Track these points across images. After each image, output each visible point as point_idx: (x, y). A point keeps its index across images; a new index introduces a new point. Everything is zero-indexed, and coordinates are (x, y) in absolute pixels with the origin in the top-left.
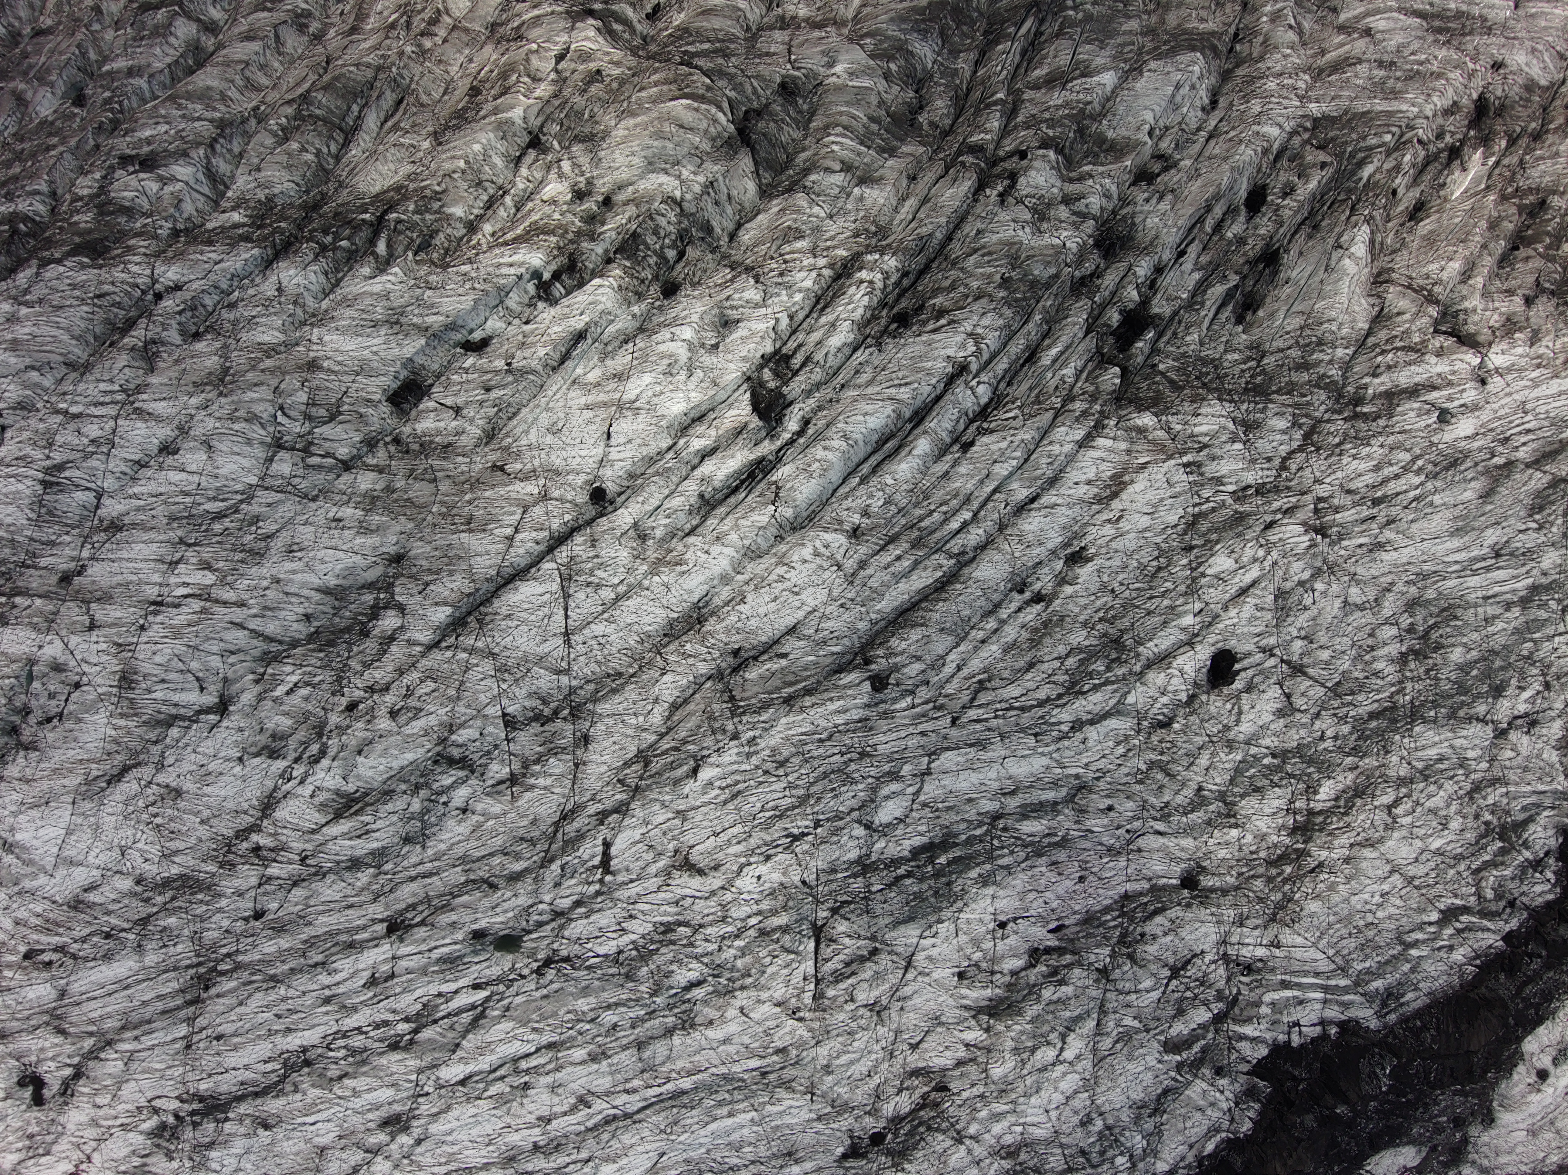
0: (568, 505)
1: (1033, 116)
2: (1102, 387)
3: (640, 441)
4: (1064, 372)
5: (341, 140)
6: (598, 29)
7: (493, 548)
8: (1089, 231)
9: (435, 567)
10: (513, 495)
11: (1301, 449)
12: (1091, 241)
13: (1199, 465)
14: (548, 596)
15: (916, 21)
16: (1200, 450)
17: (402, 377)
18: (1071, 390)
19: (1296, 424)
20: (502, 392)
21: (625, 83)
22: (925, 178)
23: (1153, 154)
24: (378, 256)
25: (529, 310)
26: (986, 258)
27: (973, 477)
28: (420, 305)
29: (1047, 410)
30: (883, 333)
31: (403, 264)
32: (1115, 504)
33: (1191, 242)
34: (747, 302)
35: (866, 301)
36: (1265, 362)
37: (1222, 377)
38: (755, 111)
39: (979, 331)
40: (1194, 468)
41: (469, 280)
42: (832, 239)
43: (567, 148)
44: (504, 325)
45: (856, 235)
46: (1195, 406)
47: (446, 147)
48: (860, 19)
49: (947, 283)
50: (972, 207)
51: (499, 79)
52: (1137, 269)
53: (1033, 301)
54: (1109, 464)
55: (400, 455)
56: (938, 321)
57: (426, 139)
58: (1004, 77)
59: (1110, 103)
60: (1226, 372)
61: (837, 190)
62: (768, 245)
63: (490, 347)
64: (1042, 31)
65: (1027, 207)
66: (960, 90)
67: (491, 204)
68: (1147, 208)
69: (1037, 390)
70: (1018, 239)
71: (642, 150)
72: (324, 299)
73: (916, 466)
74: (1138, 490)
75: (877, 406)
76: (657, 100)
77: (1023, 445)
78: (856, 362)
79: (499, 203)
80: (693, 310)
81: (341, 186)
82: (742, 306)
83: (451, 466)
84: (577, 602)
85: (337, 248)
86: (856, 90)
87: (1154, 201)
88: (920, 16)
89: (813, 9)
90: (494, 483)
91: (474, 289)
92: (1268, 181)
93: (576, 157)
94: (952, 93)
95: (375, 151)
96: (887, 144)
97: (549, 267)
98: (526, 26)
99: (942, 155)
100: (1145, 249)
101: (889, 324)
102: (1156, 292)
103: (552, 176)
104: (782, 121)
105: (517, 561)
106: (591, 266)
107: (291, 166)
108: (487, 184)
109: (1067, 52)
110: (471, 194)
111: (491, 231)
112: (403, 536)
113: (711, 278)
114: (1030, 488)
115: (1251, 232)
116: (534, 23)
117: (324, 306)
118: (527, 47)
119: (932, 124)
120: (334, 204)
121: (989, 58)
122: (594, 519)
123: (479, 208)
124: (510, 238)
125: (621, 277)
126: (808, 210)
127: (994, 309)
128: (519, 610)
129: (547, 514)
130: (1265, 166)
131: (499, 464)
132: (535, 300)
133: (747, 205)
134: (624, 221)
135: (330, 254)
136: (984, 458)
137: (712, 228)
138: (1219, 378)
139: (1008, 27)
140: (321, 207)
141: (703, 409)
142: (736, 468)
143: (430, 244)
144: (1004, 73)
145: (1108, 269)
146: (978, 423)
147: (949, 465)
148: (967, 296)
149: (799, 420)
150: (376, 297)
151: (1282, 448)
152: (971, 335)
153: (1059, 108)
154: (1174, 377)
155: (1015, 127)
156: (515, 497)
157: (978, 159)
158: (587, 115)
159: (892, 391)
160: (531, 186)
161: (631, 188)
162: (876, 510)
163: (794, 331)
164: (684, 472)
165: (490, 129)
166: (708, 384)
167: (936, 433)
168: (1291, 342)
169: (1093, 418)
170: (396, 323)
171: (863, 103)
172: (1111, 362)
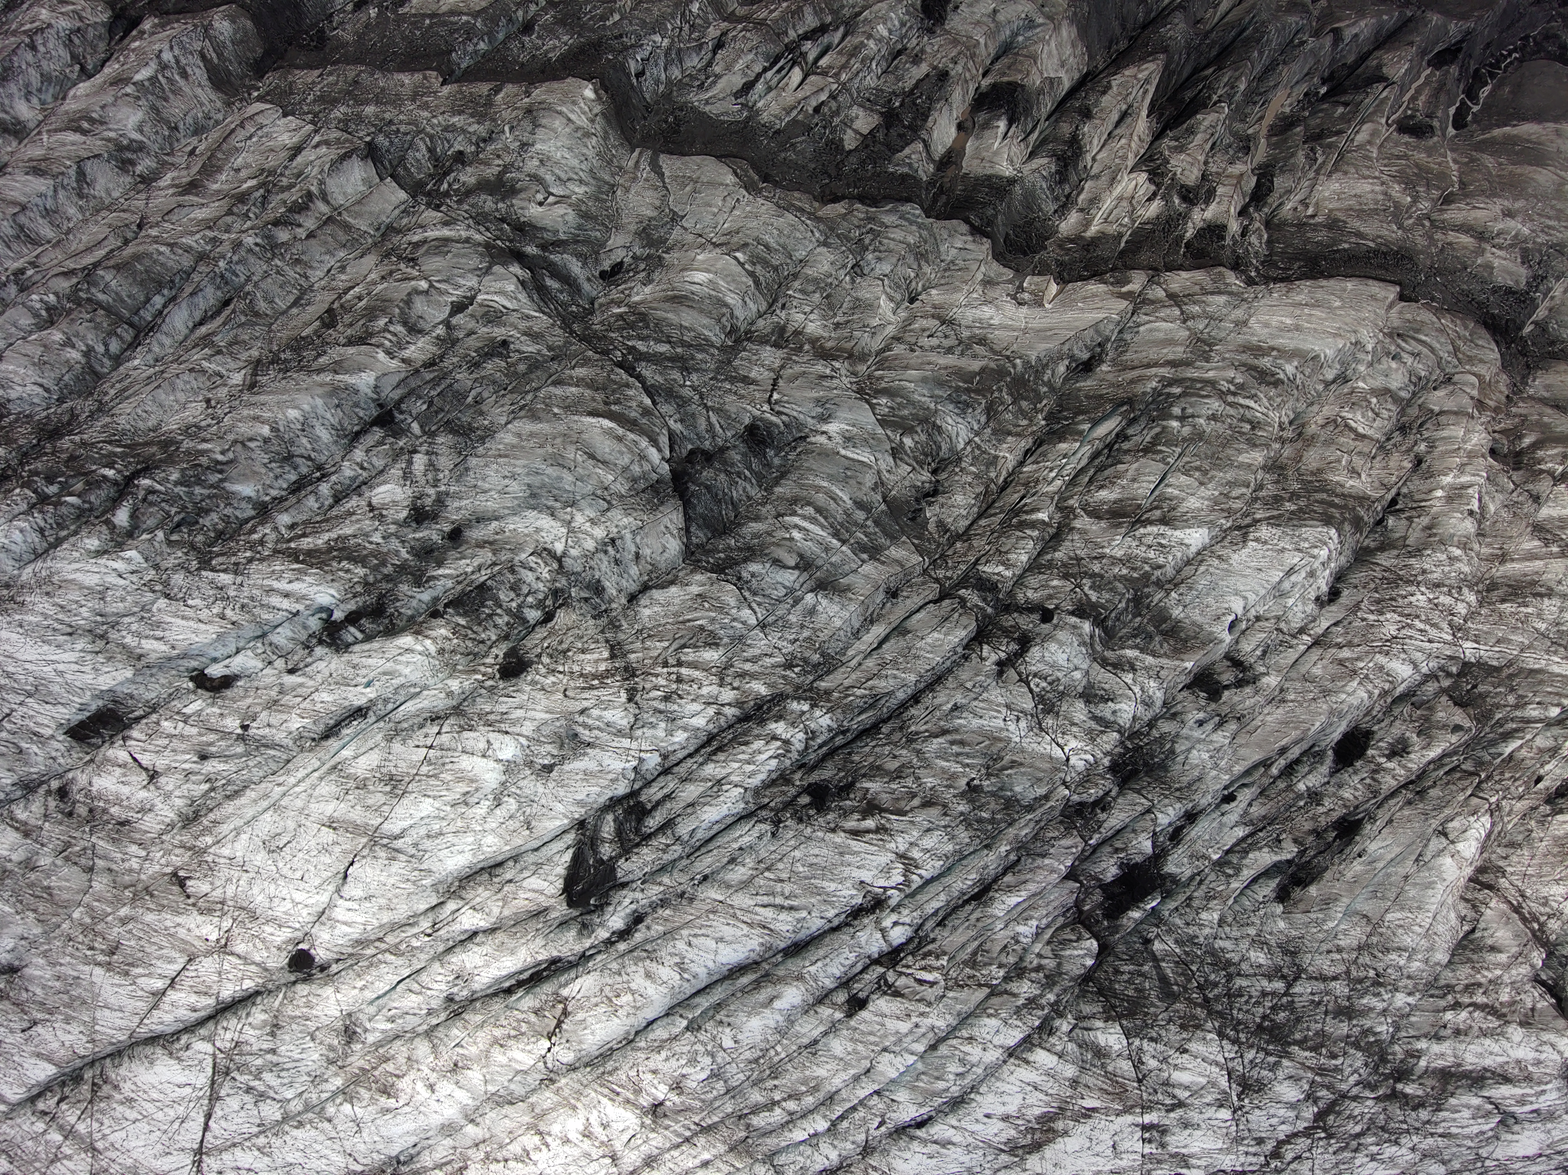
0: (253, 968)
1: (1079, 559)
2: (1066, 967)
3: (383, 901)
4: (1021, 929)
5: (128, 338)
6: (523, 283)
7: (131, 1005)
8: (1108, 747)
9: (50, 1003)
10: (182, 933)
11: (1307, 1133)
12: (1106, 761)
13: (1163, 1130)
14: (188, 1090)
15: (957, 389)
16: (1171, 1109)
17: (94, 707)
18: (1021, 959)
19: (1311, 1097)
20: (221, 767)
21: (537, 368)
22: (908, 602)
23: (1228, 657)
24: (115, 527)
25: (301, 652)
26: (956, 749)
27: (847, 1065)
28: (143, 618)
29: (980, 985)
30: (787, 805)
31: (146, 545)
32: (1033, 1162)
33: (1244, 785)
34: (608, 725)
35: (774, 763)
36: (1297, 989)
37: (1232, 995)
38: (704, 452)
39: (916, 854)
40: (1155, 1133)
41: (222, 599)
42: (754, 660)
43: (432, 435)
44: (260, 665)
45: (789, 665)
46: (1184, 1035)
47: (254, 399)
48: (886, 359)
49: (893, 765)
50: (959, 665)
51: (363, 316)
52: (1159, 815)
53: (1003, 825)
54: (1042, 1096)
55: (60, 816)
56: (864, 819)
57: (241, 369)
58: (1056, 489)
59: (1188, 571)
60: (1241, 987)
61: (782, 592)
62: (666, 644)
63: (228, 693)
64: (1127, 438)
65: (1031, 691)
66: (993, 486)
67: (297, 488)
68: (1197, 734)
69: (976, 943)
70: (1005, 734)
71: (528, 474)
72: (30, 562)
73: (772, 1024)
74: (1070, 1149)
75: (740, 933)
76: (571, 407)
77: (931, 1035)
78: (736, 846)
79: (309, 488)
80: (531, 714)
81: (99, 410)
82: (599, 729)
83: (119, 855)
84: (227, 1110)
85: (61, 504)
86: (847, 463)
87: (1209, 727)
88: (965, 382)
89: (829, 323)
90: (165, 902)
91: (223, 617)
92: (1376, 728)
93: (437, 454)
94: (981, 489)
95: (163, 372)
96: (871, 540)
97: (342, 606)
98: (426, 247)
99: (941, 573)
100: (1177, 790)
101: (799, 795)
102: (1178, 843)
103: (396, 472)
104: (739, 474)
105: (159, 1028)
106: (409, 612)
107: (45, 363)
108: (299, 461)
109: (1152, 478)
110: (271, 470)
111: (290, 523)
112: (23, 942)
113: (583, 652)
114: (921, 1105)
115: (1331, 789)
116: (437, 247)
117: (24, 577)
118: (413, 283)
119: (941, 524)
120: (77, 438)
121: (1044, 454)
122: (294, 983)
123: (281, 489)
124: (305, 547)
125: (446, 638)
126: (734, 611)
127: (945, 827)
128: (145, 1096)
129: (220, 973)
130: (1377, 708)
131: (181, 873)
132: (314, 641)
133: (662, 566)
134: (469, 569)
135: (51, 508)
136: (872, 1038)
137: (604, 589)
138: (1229, 995)
139: (1083, 422)
140: (62, 436)
141: (500, 858)
142: (513, 970)
143: (197, 522)
144: (1059, 483)
145: (1120, 801)
146: (882, 970)
147: (822, 1029)
148: (914, 796)
149: (628, 915)
150: (86, 592)
151: (1283, 1127)
152: (902, 857)
153: (1115, 561)
154: (1169, 972)
155: (1050, 565)
156: (183, 936)
157: (984, 600)
158: (470, 399)
159: (768, 914)
160: (365, 474)
161: (494, 524)
162: (694, 1084)
163: (666, 771)
164: (441, 949)
165: (320, 391)
166: (518, 824)
167: (816, 981)
168: (1341, 969)
169: (1040, 1013)
170: (101, 637)
171: (852, 482)
172: (1088, 928)
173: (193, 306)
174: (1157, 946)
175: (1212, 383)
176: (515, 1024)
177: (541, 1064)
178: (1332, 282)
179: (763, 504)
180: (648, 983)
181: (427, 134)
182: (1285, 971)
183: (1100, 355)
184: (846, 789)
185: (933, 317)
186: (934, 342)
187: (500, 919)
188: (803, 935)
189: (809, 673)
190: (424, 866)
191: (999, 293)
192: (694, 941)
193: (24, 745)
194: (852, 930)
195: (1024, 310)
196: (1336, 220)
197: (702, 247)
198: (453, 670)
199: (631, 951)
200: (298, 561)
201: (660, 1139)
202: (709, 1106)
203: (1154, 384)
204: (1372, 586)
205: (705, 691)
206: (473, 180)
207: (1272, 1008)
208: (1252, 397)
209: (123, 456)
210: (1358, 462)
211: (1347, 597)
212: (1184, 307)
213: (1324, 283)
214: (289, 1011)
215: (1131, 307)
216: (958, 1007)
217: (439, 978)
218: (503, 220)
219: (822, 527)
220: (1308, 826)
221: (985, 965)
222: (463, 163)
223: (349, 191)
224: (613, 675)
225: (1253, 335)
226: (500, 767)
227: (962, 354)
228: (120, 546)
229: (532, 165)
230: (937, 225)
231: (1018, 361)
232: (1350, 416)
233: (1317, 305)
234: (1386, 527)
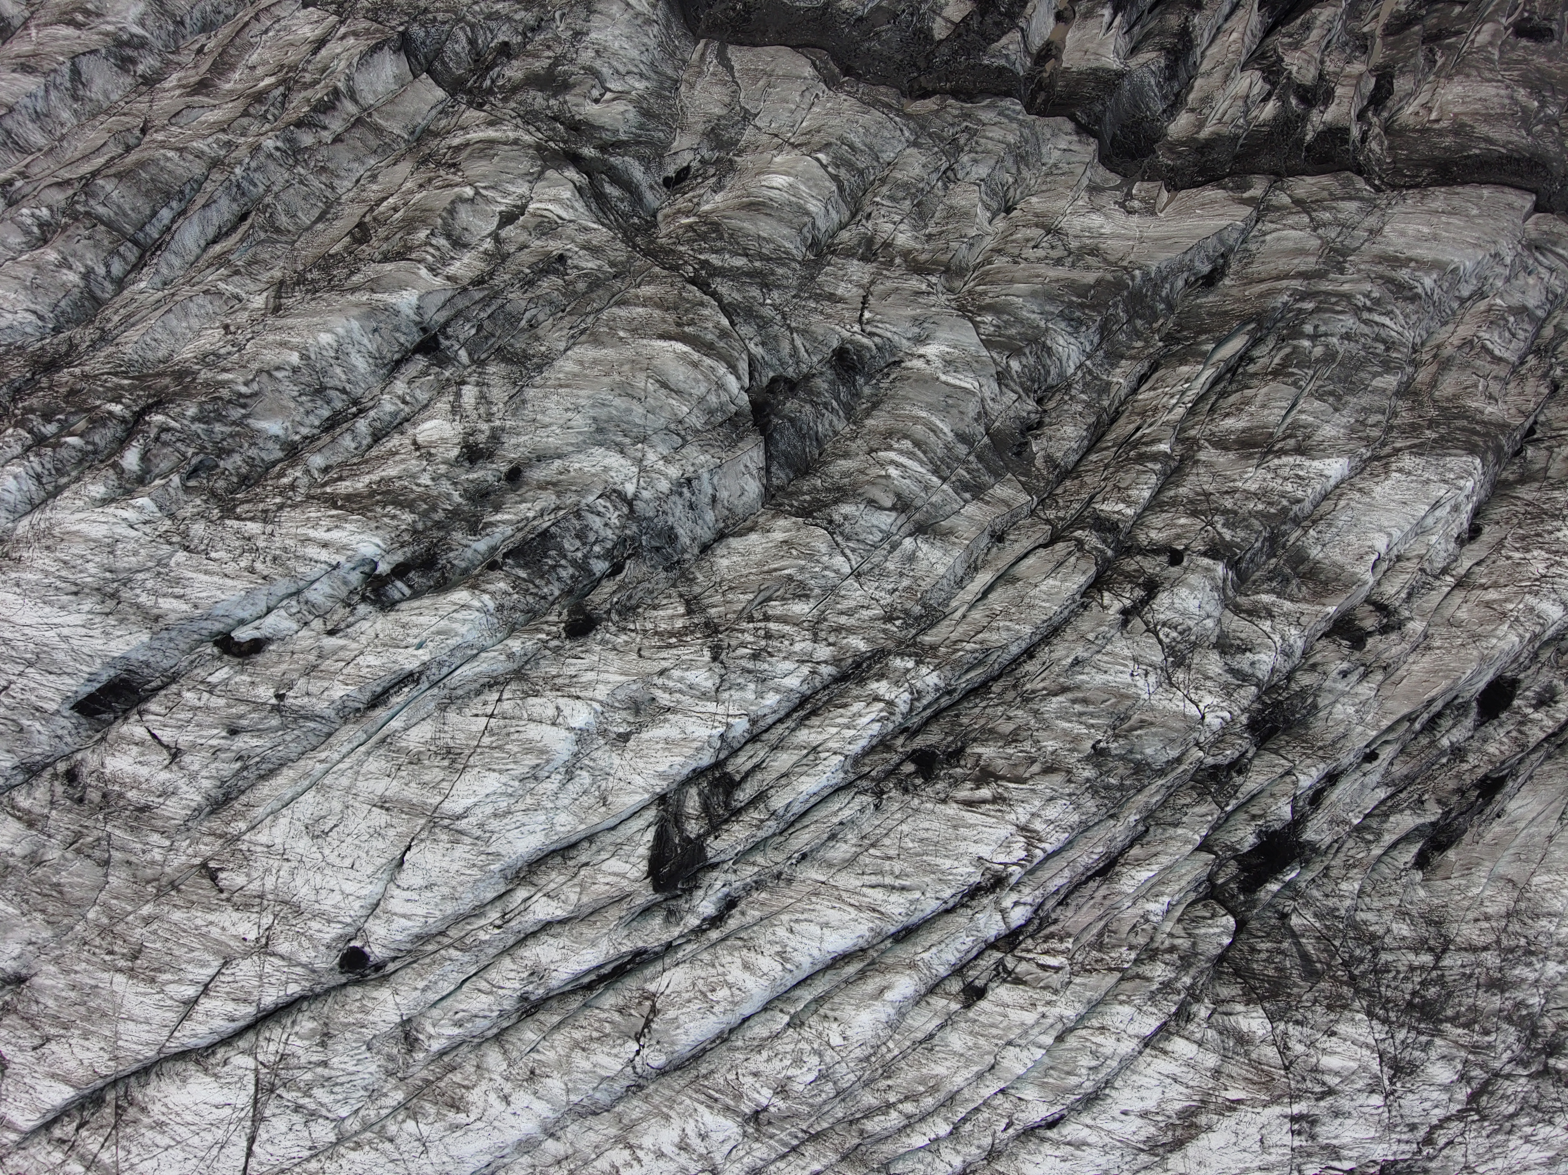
0: (299, 970)
1: (1207, 495)
2: (1202, 947)
3: (446, 890)
4: (1151, 906)
5: (132, 257)
6: (579, 190)
7: (158, 1016)
8: (1245, 703)
9: (65, 1016)
10: (215, 932)
11: (1460, 1116)
12: (1244, 719)
13: (1313, 1121)
14: (228, 1111)
15: (1070, 304)
16: (1321, 1097)
17: (104, 678)
18: (1152, 939)
19: (1464, 1078)
20: (255, 742)
21: (598, 286)
22: (1017, 546)
23: (1368, 600)
24: (123, 471)
25: (341, 612)
26: (1078, 708)
27: (968, 1063)
28: (159, 573)
29: (1110, 970)
30: (889, 774)
31: (160, 491)
32: (1175, 1161)
33: (1386, 742)
34: (691, 687)
35: (876, 726)
36: (1446, 962)
37: (1379, 971)
38: (787, 381)
39: (1038, 825)
40: (1305, 1125)
41: (250, 551)
42: (850, 613)
43: (482, 363)
44: (295, 626)
45: (889, 618)
46: (1332, 1017)
47: (280, 323)
48: (987, 273)
49: (1007, 728)
50: (1077, 615)
51: (401, 228)
52: (1301, 777)
53: (1132, 792)
54: (1182, 1089)
55: (68, 803)
56: (978, 788)
57: (262, 291)
58: (1178, 417)
59: (1326, 506)
60: (1387, 962)
61: (878, 536)
62: (751, 596)
63: (260, 658)
64: (1252, 360)
65: (1160, 642)
66: (1105, 416)
67: (331, 424)
68: (1341, 686)
69: (1102, 923)
70: (1133, 690)
71: (593, 406)
72: (26, 514)
73: (883, 1018)
74: (1214, 1145)
75: (847, 917)
76: (638, 330)
77: (1059, 1026)
78: (836, 820)
79: (345, 426)
80: (603, 676)
81: (102, 339)
82: (680, 691)
83: (139, 846)
84: (273, 1132)
85: (61, 445)
86: (948, 390)
87: (1354, 678)
88: (1079, 296)
89: (920, 235)
90: (194, 898)
91: (252, 570)
92: (1521, 676)
93: (488, 385)
94: (1092, 419)
95: (173, 295)
96: (974, 478)
97: (388, 558)
98: (469, 150)
99: (1051, 514)
100: (1320, 748)
101: (902, 762)
102: (1317, 808)
103: (443, 405)
104: (826, 405)
105: (192, 1042)
106: (463, 565)
107: (38, 287)
108: (333, 394)
109: (1284, 404)
110: (301, 404)
111: (323, 465)
112: (31, 948)
113: (655, 608)
114: (1052, 1103)
115: (1476, 744)
116: (482, 150)
117: (20, 531)
118: (457, 189)
119: (1049, 459)
120: (77, 371)
121: (1162, 379)
122: (344, 985)
123: (312, 426)
124: (343, 491)
125: (505, 593)
126: (825, 558)
127: (1070, 795)
128: (178, 1120)
129: (260, 977)
130: (1524, 655)
131: (212, 864)
132: (357, 598)
133: (739, 511)
134: (531, 514)
135: (49, 451)
136: (994, 1031)
137: (677, 537)
138: (1375, 971)
139: (1206, 342)
140: (59, 369)
141: (574, 839)
142: (595, 964)
143: (217, 466)
144: (1180, 411)
145: (1256, 762)
146: (999, 955)
147: (937, 1022)
148: (1033, 761)
149: (720, 899)
150: (93, 545)
151: (1436, 1111)
152: (1023, 829)
153: (1249, 495)
154: (1310, 948)
155: (1174, 502)
156: (216, 936)
157: (1104, 541)
158: (523, 323)
159: (878, 895)
160: (407, 409)
161: (557, 463)
162: (801, 1088)
163: (754, 738)
164: (511, 942)
165: (356, 312)
166: (593, 800)
167: (929, 968)
168: (1491, 938)
169: (1176, 998)
170: (112, 596)
171: (954, 411)
172: (1223, 903)
173: (205, 222)
174: (1295, 921)
175: (1347, 297)
176: (597, 1025)
177: (629, 1069)
178: (1468, 190)
179: (853, 439)
180: (747, 975)
181: (468, 23)
182: (1432, 942)
183: (1223, 267)
184: (956, 755)
185: (1037, 225)
186: (1040, 253)
187: (578, 907)
188: (915, 918)
189: (912, 626)
190: (491, 850)
191: (1107, 200)
192: (796, 927)
193: (25, 722)
194: (970, 912)
195: (1135, 218)
196: (1463, 125)
197: (779, 148)
198: (512, 630)
199: (723, 940)
200: (336, 508)
201: (764, 1149)
202: (818, 1112)
203: (1286, 298)
204: (1515, 521)
205: (797, 647)
206: (520, 75)
207: (1422, 983)
208: (1387, 314)
209: (131, 389)
210: (1495, 388)
211: (1489, 534)
212: (1314, 214)
213: (1459, 189)
214: (342, 1017)
215: (1255, 214)
216: (1088, 994)
217: (512, 975)
218: (555, 119)
219: (921, 463)
220: (1452, 785)
221: (1114, 947)
222: (509, 57)
223: (380, 89)
224: (692, 632)
225: (1388, 244)
226: (572, 736)
227: (1073, 265)
228: (129, 493)
229: (586, 56)
230: (1040, 122)
231: (1137, 272)
232: (1487, 336)
233: (1453, 212)
234: (1525, 458)
